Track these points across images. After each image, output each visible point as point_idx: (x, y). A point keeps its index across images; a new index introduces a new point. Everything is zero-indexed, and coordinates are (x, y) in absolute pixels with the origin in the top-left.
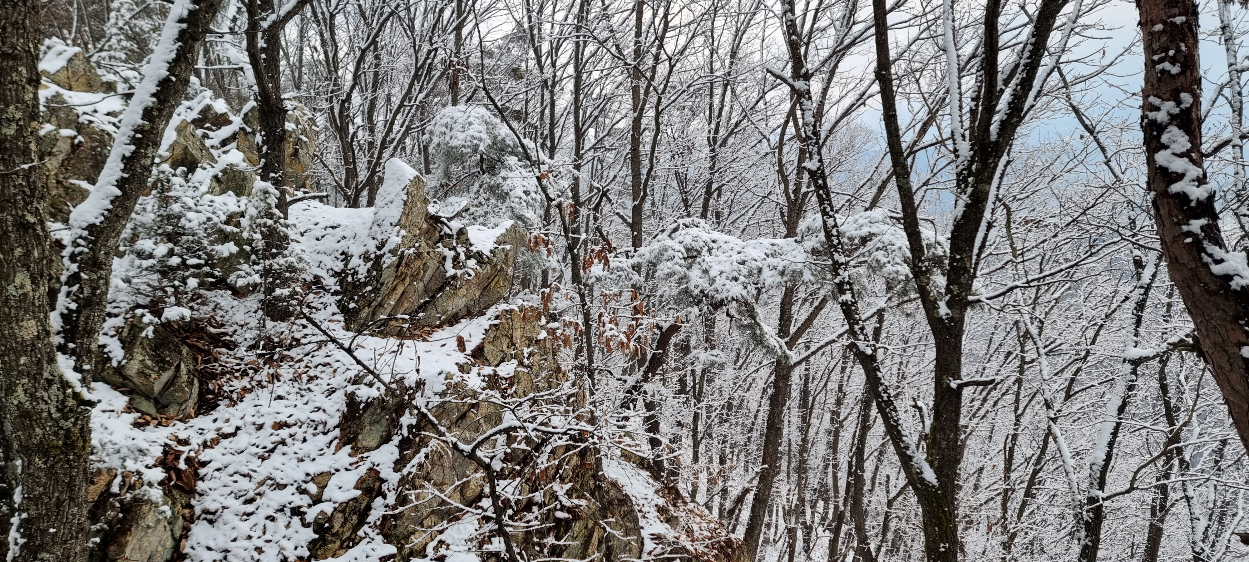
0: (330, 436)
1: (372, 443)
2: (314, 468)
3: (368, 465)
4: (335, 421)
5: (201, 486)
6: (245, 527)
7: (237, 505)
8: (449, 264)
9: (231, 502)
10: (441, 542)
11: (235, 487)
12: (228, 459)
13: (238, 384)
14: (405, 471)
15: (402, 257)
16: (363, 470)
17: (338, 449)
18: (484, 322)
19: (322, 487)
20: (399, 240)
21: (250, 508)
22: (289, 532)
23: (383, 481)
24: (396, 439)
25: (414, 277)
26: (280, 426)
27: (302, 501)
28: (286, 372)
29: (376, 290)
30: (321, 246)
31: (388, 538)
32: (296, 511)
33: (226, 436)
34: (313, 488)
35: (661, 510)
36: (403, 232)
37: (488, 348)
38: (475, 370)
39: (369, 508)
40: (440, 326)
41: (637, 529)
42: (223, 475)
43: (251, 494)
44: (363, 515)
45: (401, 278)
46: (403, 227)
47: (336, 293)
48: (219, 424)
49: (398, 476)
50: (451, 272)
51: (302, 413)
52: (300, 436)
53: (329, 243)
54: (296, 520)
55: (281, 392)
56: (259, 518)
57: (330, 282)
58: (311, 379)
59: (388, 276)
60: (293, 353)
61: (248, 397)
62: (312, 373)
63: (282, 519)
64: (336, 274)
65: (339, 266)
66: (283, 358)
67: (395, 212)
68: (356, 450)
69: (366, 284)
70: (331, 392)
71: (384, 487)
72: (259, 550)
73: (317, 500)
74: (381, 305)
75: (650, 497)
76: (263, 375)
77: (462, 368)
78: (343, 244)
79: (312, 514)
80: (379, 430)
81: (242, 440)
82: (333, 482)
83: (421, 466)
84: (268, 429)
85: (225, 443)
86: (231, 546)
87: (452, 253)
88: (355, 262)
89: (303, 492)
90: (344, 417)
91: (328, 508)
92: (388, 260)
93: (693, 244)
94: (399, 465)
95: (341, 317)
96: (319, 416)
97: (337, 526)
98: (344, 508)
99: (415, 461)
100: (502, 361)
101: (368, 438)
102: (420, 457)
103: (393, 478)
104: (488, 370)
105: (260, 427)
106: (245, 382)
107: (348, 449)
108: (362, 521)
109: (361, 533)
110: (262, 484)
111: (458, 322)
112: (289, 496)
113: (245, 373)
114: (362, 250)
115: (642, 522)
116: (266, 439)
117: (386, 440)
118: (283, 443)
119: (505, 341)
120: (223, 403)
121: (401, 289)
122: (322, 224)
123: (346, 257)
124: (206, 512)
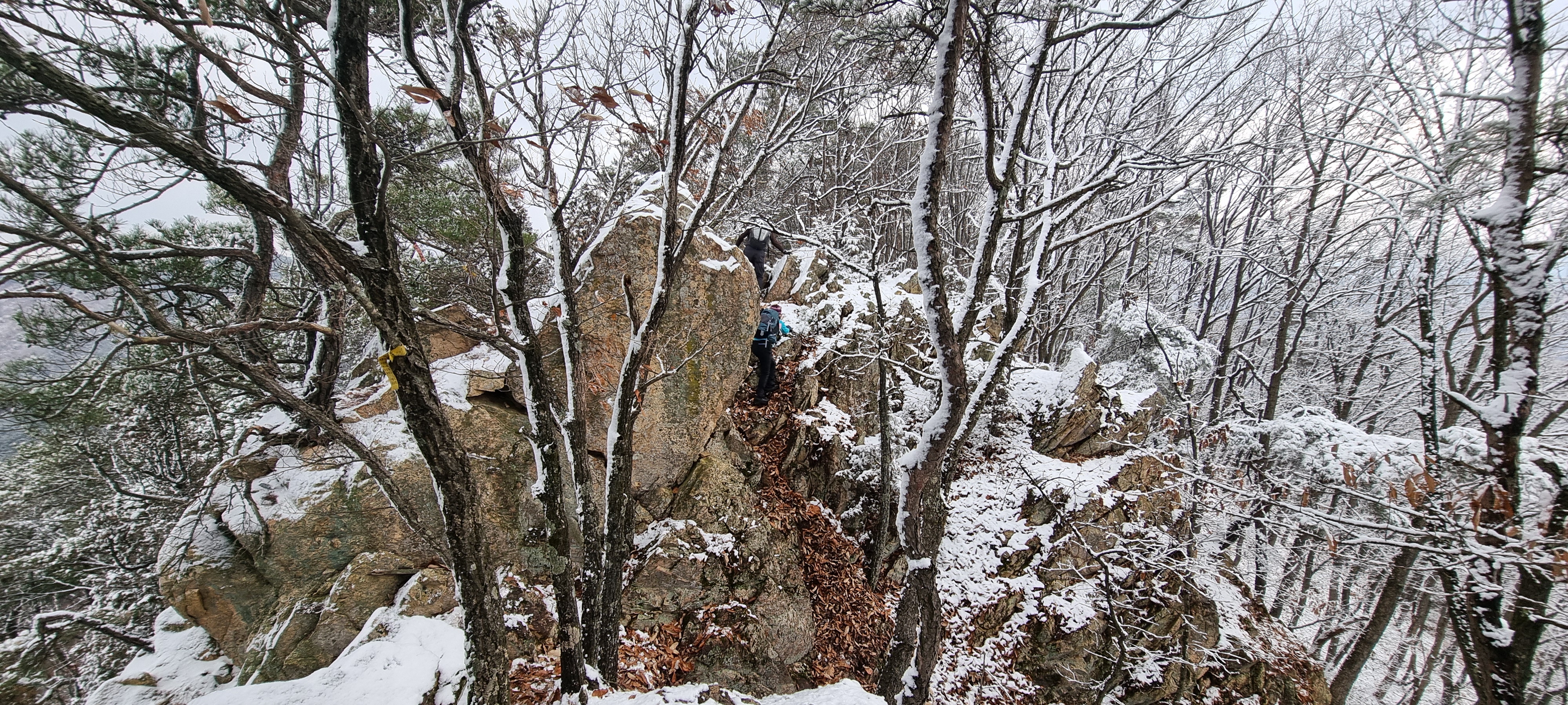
0: (1016, 510)
1: (1039, 522)
2: (1006, 527)
3: (1034, 533)
4: (1019, 503)
5: (948, 519)
6: (967, 547)
7: (964, 534)
8: (1103, 418)
9: (961, 531)
10: (1071, 591)
11: (965, 525)
12: (962, 508)
13: (972, 468)
14: (1056, 544)
15: (1073, 412)
16: (1031, 535)
17: (1019, 519)
18: (1120, 461)
19: (1008, 539)
20: (1073, 402)
21: (970, 538)
22: (988, 557)
23: (1042, 545)
24: (1053, 523)
25: (1078, 424)
26: (990, 498)
27: (998, 543)
28: (996, 466)
29: (1053, 429)
30: (1025, 394)
31: (1040, 578)
32: (993, 547)
33: (962, 496)
34: (1003, 538)
35: (1242, 620)
36: (1076, 397)
37: (1121, 478)
38: (1109, 492)
39: (1031, 558)
40: (1090, 457)
41: (1216, 626)
42: (959, 516)
43: (971, 531)
44: (1028, 560)
45: (1070, 425)
46: (1077, 394)
47: (1029, 425)
48: (960, 488)
49: (1051, 545)
50: (1104, 424)
51: (1002, 494)
52: (999, 506)
53: (1030, 394)
54: (992, 551)
55: (993, 479)
56: (974, 544)
57: (1027, 418)
58: (1009, 475)
59: (1062, 423)
60: (1001, 457)
61: (975, 477)
62: (1010, 471)
63: (986, 549)
64: (1031, 414)
65: (1033, 409)
66: (995, 459)
67: (1073, 384)
68: (1029, 523)
69: (1048, 424)
70: (1020, 485)
71: (1042, 549)
72: (972, 561)
73: (1005, 545)
74: (1055, 438)
75: (1235, 608)
76: (984, 467)
77: (1101, 490)
78: (1037, 397)
79: (1001, 551)
80: (1044, 515)
81: (970, 500)
82: (1014, 537)
83: (1065, 544)
84: (983, 498)
85: (961, 499)
86: (959, 554)
87: (1107, 411)
88: (1043, 409)
89: (998, 538)
90: (1025, 502)
91: (1010, 551)
92: (1064, 413)
93: (1314, 429)
94: (1052, 539)
95: (1030, 441)
96: (1010, 497)
97: (1013, 563)
98: (1018, 553)
99: (1062, 540)
100: (1130, 489)
101: (1037, 518)
102: (1065, 538)
103: (1048, 546)
104: (1118, 494)
105: (980, 496)
106: (974, 468)
107: (1024, 520)
108: (1027, 564)
109: (1025, 570)
110: (977, 527)
111: (1103, 456)
112: (990, 538)
113: (975, 463)
114: (1049, 403)
115: (1221, 623)
116: (983, 503)
117: (1047, 521)
118: (990, 507)
119: (1134, 477)
120: (963, 477)
121: (1069, 431)
122: (1027, 381)
123: (1039, 404)
124: (949, 533)
